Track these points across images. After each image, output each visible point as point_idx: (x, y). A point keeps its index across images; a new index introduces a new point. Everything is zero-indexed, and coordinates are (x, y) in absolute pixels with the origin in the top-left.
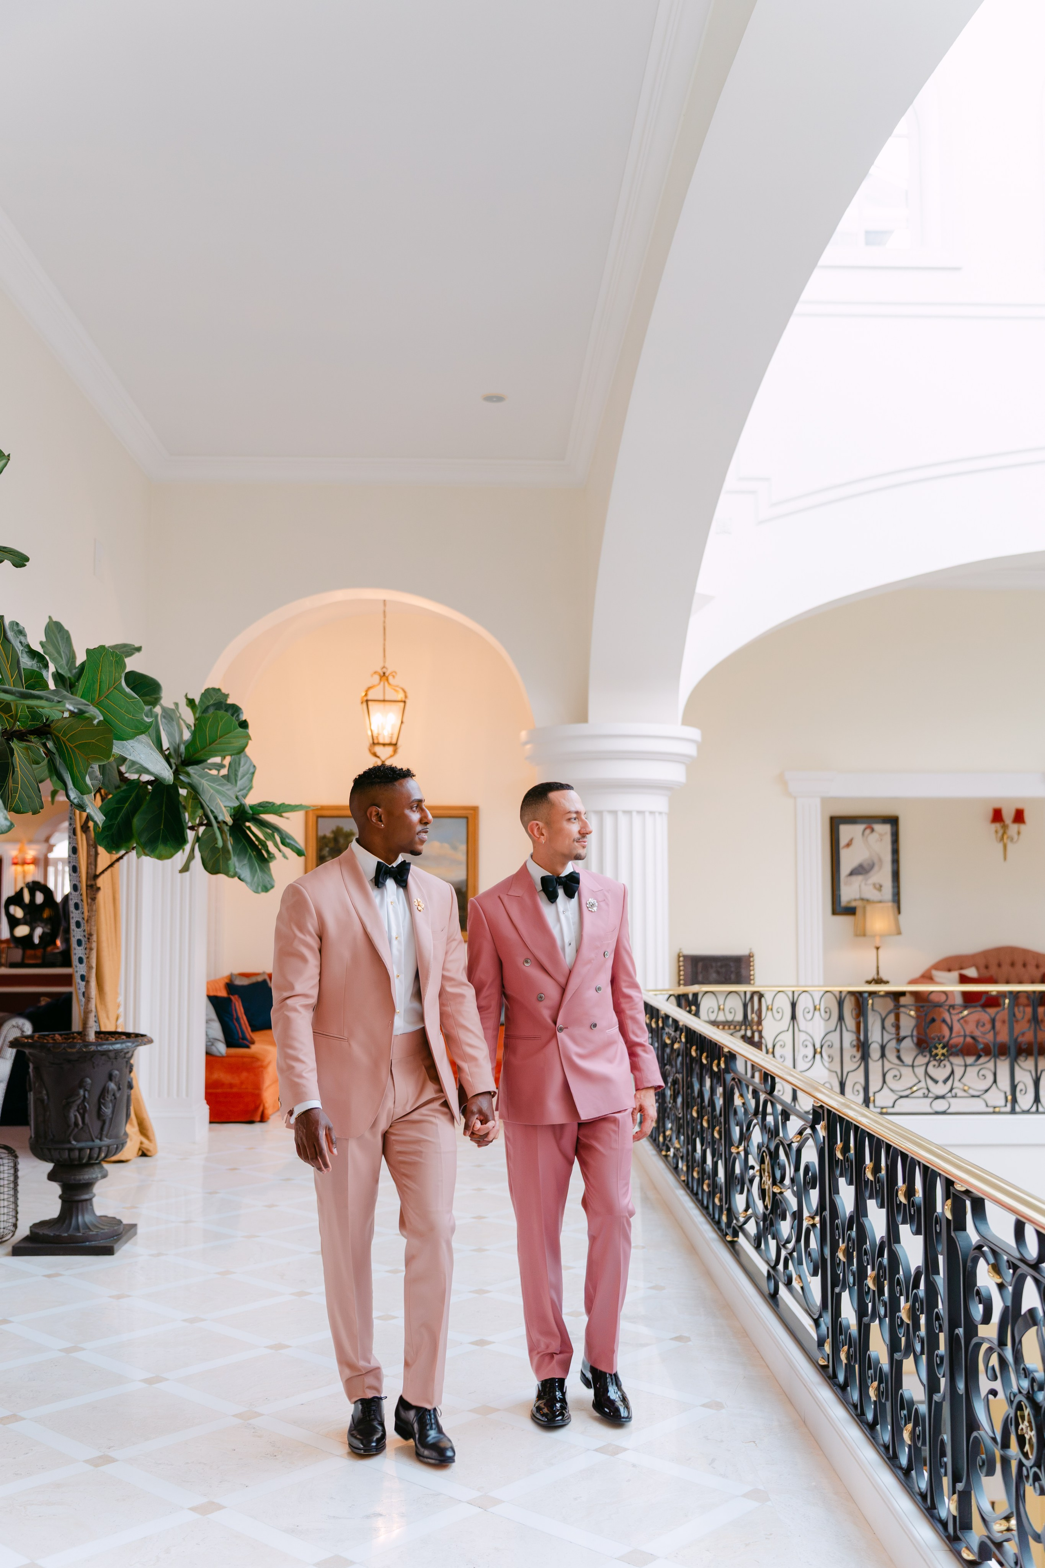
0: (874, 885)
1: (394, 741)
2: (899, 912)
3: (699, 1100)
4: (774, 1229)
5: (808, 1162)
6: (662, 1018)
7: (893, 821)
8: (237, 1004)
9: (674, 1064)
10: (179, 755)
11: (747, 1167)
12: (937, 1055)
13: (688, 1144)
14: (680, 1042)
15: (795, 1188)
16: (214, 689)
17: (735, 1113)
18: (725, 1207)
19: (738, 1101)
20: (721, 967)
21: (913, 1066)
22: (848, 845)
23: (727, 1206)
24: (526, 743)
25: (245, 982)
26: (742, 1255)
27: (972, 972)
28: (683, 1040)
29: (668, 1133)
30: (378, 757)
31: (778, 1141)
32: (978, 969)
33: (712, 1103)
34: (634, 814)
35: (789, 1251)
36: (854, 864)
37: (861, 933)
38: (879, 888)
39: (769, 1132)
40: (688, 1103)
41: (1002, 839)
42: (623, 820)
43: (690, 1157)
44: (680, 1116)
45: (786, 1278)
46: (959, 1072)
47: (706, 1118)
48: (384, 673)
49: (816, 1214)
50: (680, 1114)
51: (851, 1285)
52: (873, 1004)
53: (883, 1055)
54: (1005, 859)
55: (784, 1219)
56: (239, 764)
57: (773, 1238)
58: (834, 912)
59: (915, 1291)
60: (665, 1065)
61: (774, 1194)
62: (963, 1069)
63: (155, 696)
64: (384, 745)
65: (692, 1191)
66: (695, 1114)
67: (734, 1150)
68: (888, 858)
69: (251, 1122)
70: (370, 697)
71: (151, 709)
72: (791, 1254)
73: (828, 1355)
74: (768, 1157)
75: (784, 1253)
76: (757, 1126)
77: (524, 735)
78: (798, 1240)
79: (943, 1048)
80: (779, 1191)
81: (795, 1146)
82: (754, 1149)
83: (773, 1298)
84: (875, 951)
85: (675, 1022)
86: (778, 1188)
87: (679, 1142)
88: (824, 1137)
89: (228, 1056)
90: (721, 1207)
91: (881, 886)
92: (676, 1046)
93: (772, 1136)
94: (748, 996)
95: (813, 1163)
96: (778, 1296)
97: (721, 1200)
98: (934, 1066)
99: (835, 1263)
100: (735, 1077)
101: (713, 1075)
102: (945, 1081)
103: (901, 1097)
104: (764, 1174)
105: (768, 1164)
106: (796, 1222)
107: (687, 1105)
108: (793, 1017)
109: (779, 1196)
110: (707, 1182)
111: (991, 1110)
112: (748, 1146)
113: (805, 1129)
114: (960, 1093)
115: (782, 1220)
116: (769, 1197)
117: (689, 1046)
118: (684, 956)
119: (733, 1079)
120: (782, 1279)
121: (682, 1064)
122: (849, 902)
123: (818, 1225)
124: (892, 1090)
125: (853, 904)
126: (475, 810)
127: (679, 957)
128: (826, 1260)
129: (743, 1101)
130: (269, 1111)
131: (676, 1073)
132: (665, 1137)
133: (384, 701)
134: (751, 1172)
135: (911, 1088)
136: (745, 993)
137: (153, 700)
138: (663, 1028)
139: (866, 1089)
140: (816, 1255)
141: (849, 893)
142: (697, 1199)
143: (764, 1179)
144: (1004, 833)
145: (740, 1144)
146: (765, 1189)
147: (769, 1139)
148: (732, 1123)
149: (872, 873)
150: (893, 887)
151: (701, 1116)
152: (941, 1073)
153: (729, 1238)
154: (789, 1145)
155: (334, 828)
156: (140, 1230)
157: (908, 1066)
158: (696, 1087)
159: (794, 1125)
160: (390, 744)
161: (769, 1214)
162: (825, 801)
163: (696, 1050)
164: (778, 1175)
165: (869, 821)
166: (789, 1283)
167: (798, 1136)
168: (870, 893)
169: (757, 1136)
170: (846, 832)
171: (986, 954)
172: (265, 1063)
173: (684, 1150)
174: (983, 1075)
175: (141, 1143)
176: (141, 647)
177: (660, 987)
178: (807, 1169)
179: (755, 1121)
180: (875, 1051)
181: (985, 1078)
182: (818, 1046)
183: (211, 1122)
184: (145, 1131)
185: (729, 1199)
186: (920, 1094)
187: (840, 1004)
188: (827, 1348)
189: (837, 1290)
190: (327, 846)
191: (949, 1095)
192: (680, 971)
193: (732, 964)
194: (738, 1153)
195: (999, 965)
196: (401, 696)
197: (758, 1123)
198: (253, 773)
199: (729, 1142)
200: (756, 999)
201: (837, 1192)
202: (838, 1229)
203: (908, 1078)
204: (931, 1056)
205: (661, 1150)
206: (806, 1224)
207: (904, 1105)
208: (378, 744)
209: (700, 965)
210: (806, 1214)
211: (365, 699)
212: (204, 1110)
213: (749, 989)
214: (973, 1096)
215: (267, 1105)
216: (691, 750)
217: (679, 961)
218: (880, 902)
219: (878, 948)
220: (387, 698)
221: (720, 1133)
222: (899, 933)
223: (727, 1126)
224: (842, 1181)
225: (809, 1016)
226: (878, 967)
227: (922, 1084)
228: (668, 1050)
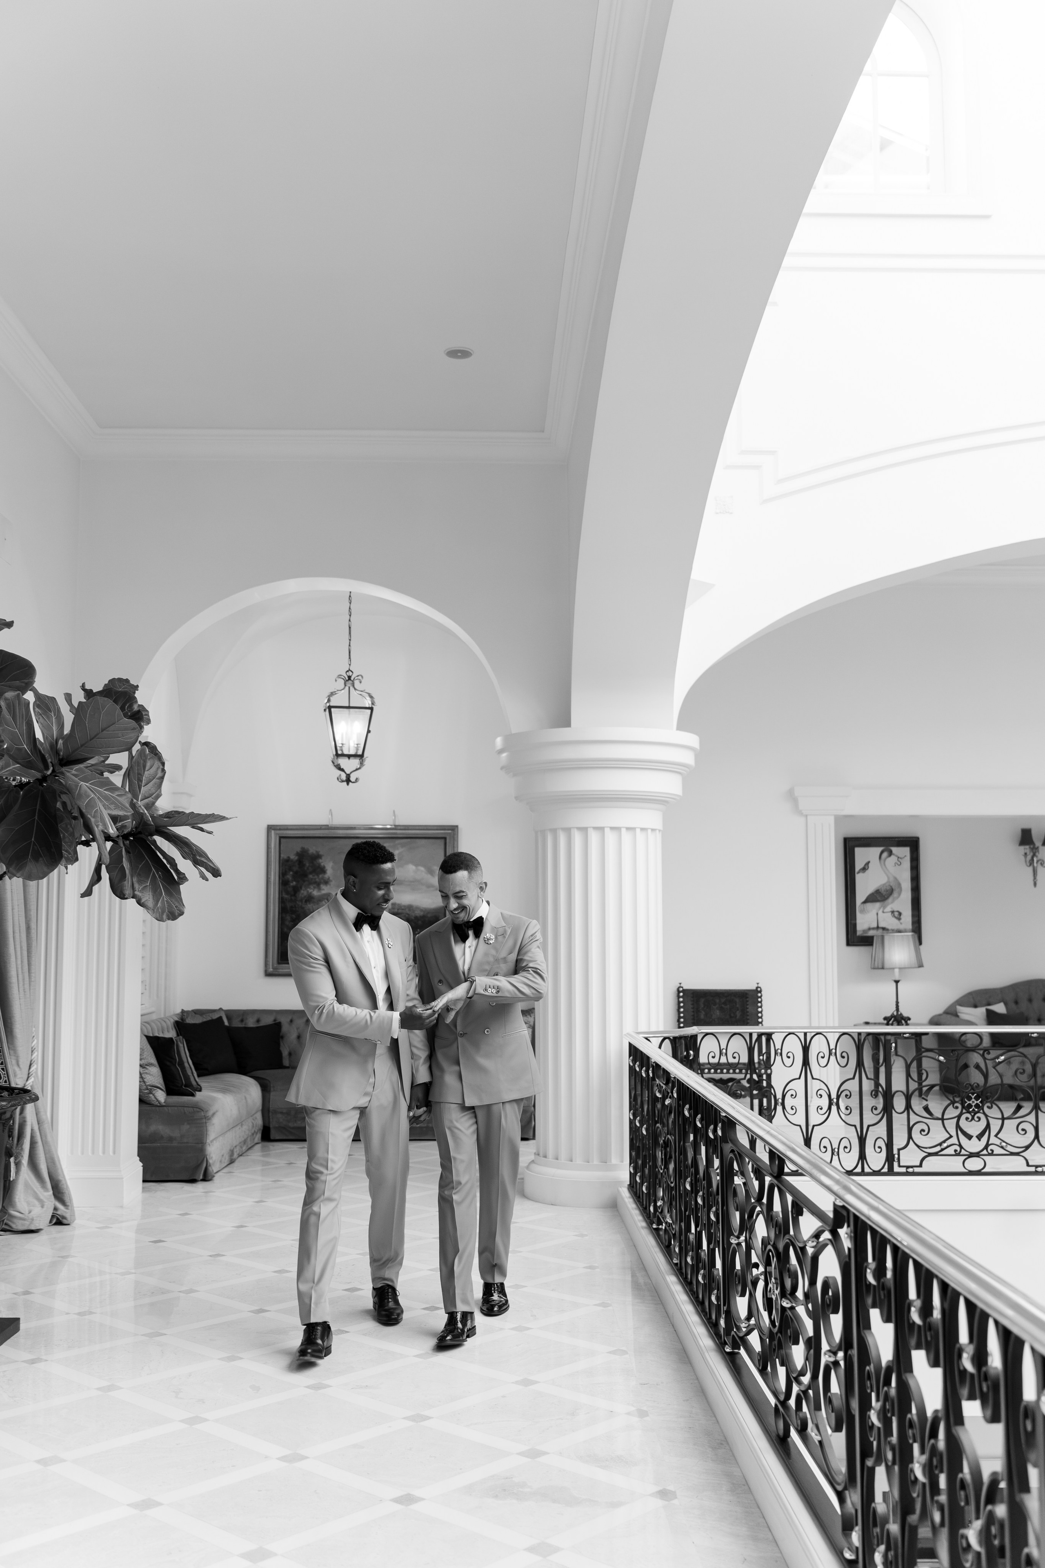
0: (893, 912)
1: (360, 752)
2: (920, 943)
3: (693, 1170)
4: (783, 1352)
5: (827, 1277)
6: (653, 1066)
7: (913, 844)
8: (181, 1045)
9: (665, 1121)
10: (57, 752)
11: (749, 1265)
12: (970, 1106)
13: (681, 1221)
14: (672, 1097)
15: (810, 1306)
16: (120, 680)
17: (735, 1194)
18: (724, 1308)
19: (738, 1181)
20: (725, 1003)
21: (942, 1119)
22: (864, 869)
23: (725, 1308)
24: (500, 752)
25: (198, 1020)
26: (744, 1372)
27: (1000, 1008)
28: (675, 1095)
29: (659, 1203)
30: (343, 770)
31: (788, 1241)
32: (1006, 1004)
33: (708, 1177)
34: (623, 830)
35: (803, 1388)
36: (870, 890)
37: (879, 966)
38: (898, 916)
39: (776, 1226)
40: (680, 1171)
41: (1031, 863)
42: (610, 837)
43: (683, 1238)
44: (672, 1185)
45: (799, 1422)
46: (995, 1125)
47: (701, 1193)
48: (349, 677)
49: (840, 1349)
50: (672, 1183)
51: (890, 1464)
52: (896, 1047)
53: (908, 1107)
54: (1035, 884)
55: (797, 1343)
56: (144, 767)
57: (782, 1365)
58: (849, 943)
59: (989, 1507)
60: (656, 1122)
61: (783, 1309)
62: (1000, 1122)
63: (26, 681)
64: (349, 756)
65: (685, 1279)
66: (688, 1187)
67: (733, 1241)
68: (906, 885)
69: (193, 1181)
70: (332, 704)
71: (18, 695)
72: (805, 1392)
73: (857, 1548)
74: (775, 1259)
75: (795, 1389)
76: (761, 1216)
77: (499, 742)
78: (815, 1377)
79: (977, 1098)
80: (789, 1306)
81: (810, 1251)
82: (758, 1243)
83: (781, 1444)
84: (894, 984)
85: (666, 1073)
86: (788, 1302)
87: (671, 1217)
88: (849, 1249)
89: (167, 1105)
90: (718, 1306)
91: (900, 914)
92: (667, 1102)
93: (780, 1232)
94: (755, 1037)
95: (834, 1279)
96: (789, 1439)
97: (718, 1298)
98: (967, 1119)
99: (866, 1426)
100: (735, 1148)
101: (709, 1143)
102: (979, 1137)
103: (930, 1155)
104: (771, 1279)
105: (775, 1268)
106: (812, 1351)
107: (680, 1175)
108: (806, 1063)
109: (789, 1312)
110: (702, 1272)
111: (1033, 1169)
112: (750, 1238)
113: (822, 1232)
114: (998, 1150)
115: (793, 1344)
116: (777, 1310)
117: (681, 1102)
118: (684, 991)
119: (732, 1151)
120: (794, 1420)
121: (674, 1122)
122: (864, 931)
123: (842, 1363)
124: (918, 1146)
125: (871, 933)
126: (454, 829)
127: (679, 992)
128: (854, 1416)
129: (744, 1180)
130: (214, 1168)
131: (668, 1134)
132: (655, 1207)
133: (349, 707)
134: (755, 1272)
135: (940, 1144)
136: (751, 1034)
137: (23, 685)
138: (653, 1079)
139: (889, 1145)
140: (838, 1403)
141: (865, 921)
142: (691, 1290)
143: (770, 1285)
144: (1034, 855)
145: (741, 1233)
146: (772, 1299)
147: (776, 1236)
148: (732, 1208)
149: (890, 900)
150: (913, 916)
151: (695, 1191)
152: (974, 1128)
153: (728, 1349)
154: (803, 1249)
155: (299, 850)
156: (23, 1325)
157: (938, 1119)
158: (690, 1154)
159: (808, 1224)
160: (355, 756)
161: (777, 1333)
162: (840, 820)
163: (690, 1109)
164: (788, 1283)
165: (887, 843)
166: (802, 1431)
167: (814, 1239)
168: (887, 921)
169: (761, 1229)
170: (862, 855)
171: (1015, 987)
172: (210, 1113)
173: (676, 1227)
174: (1023, 1130)
175: (55, 1209)
176: (12, 622)
177: (653, 1029)
178: (826, 1285)
179: (758, 1209)
180: (899, 1103)
181: (1026, 1133)
182: (834, 1096)
183: (144, 1181)
184: (60, 1195)
185: (727, 1300)
186: (950, 1151)
187: (859, 1048)
188: (856, 1538)
189: (869, 1463)
190: (290, 870)
191: (985, 1152)
192: (679, 1007)
193: (737, 1000)
194: (739, 1244)
195: (1030, 1000)
196: (367, 703)
197: (761, 1212)
198: (162, 778)
199: (728, 1231)
200: (764, 1039)
201: (868, 1327)
202: (869, 1378)
203: (938, 1134)
204: (963, 1107)
205: (652, 1223)
206: (825, 1359)
207: (932, 1164)
208: (343, 755)
209: (702, 1000)
210: (825, 1346)
211: (328, 705)
212: (137, 1167)
213: (755, 1030)
214: (1012, 1154)
215: (211, 1161)
216: (688, 758)
217: (679, 997)
218: (899, 931)
219: (897, 982)
220: (351, 705)
221: (717, 1215)
222: (921, 965)
223: (725, 1208)
224: (875, 1314)
225: (823, 1062)
226: (897, 1003)
227: (954, 1140)
228: (659, 1106)
